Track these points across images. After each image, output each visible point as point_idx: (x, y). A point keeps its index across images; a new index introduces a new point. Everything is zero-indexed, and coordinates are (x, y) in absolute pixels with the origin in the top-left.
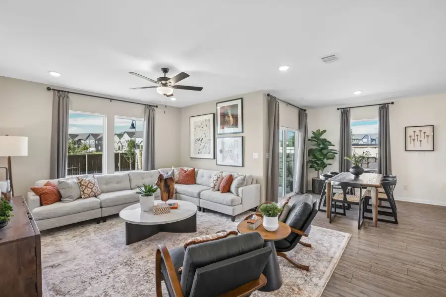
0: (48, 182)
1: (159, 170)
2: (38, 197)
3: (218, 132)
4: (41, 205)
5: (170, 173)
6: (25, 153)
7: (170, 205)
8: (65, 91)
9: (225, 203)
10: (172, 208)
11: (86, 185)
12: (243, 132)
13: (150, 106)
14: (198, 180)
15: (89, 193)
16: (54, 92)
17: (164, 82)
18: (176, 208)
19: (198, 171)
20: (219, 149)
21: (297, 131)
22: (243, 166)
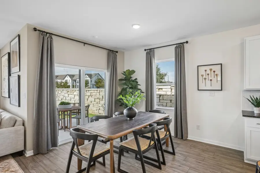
12: (20, 70)
20: (11, 87)
21: (106, 71)
22: (19, 106)
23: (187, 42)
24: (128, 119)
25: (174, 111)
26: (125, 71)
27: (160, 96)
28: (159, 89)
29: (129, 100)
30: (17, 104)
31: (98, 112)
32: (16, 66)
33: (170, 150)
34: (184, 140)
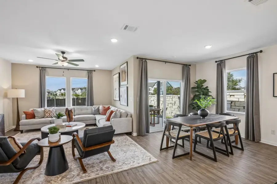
0: (33, 109)
2: (25, 116)
3: (121, 85)
4: (26, 119)
6: (23, 96)
8: (45, 67)
11: (47, 112)
12: (127, 83)
13: (91, 71)
15: (48, 116)
16: (40, 68)
20: (121, 94)
21: (181, 81)
22: (128, 106)
23: (261, 51)
24: (201, 117)
25: (245, 115)
26: (197, 80)
27: (232, 102)
28: (231, 96)
29: (203, 103)
30: (126, 105)
31: (170, 115)
32: (125, 81)
33: (239, 146)
34: (256, 142)
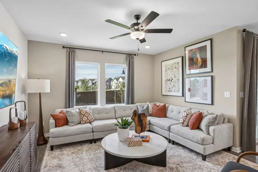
0: (62, 110)
1: (137, 104)
2: (54, 121)
3: (187, 73)
4: (56, 127)
5: (145, 107)
6: (48, 90)
7: (142, 137)
8: (73, 48)
9: (194, 140)
10: (143, 141)
11: (84, 114)
12: (212, 71)
13: (131, 55)
14: (169, 114)
15: (85, 120)
16: (67, 49)
17: (136, 27)
18: (148, 141)
19: (168, 107)
20: (187, 87)
22: (212, 104)
32: (202, 67)
